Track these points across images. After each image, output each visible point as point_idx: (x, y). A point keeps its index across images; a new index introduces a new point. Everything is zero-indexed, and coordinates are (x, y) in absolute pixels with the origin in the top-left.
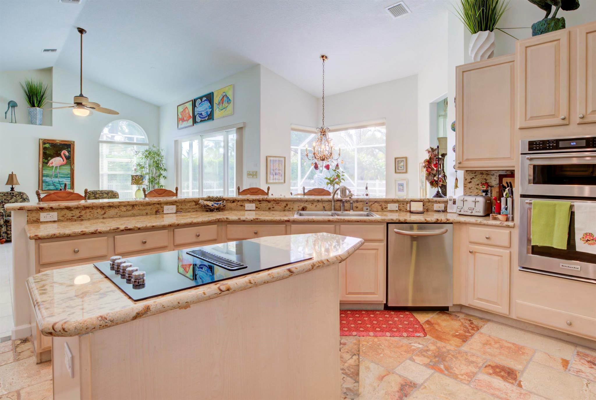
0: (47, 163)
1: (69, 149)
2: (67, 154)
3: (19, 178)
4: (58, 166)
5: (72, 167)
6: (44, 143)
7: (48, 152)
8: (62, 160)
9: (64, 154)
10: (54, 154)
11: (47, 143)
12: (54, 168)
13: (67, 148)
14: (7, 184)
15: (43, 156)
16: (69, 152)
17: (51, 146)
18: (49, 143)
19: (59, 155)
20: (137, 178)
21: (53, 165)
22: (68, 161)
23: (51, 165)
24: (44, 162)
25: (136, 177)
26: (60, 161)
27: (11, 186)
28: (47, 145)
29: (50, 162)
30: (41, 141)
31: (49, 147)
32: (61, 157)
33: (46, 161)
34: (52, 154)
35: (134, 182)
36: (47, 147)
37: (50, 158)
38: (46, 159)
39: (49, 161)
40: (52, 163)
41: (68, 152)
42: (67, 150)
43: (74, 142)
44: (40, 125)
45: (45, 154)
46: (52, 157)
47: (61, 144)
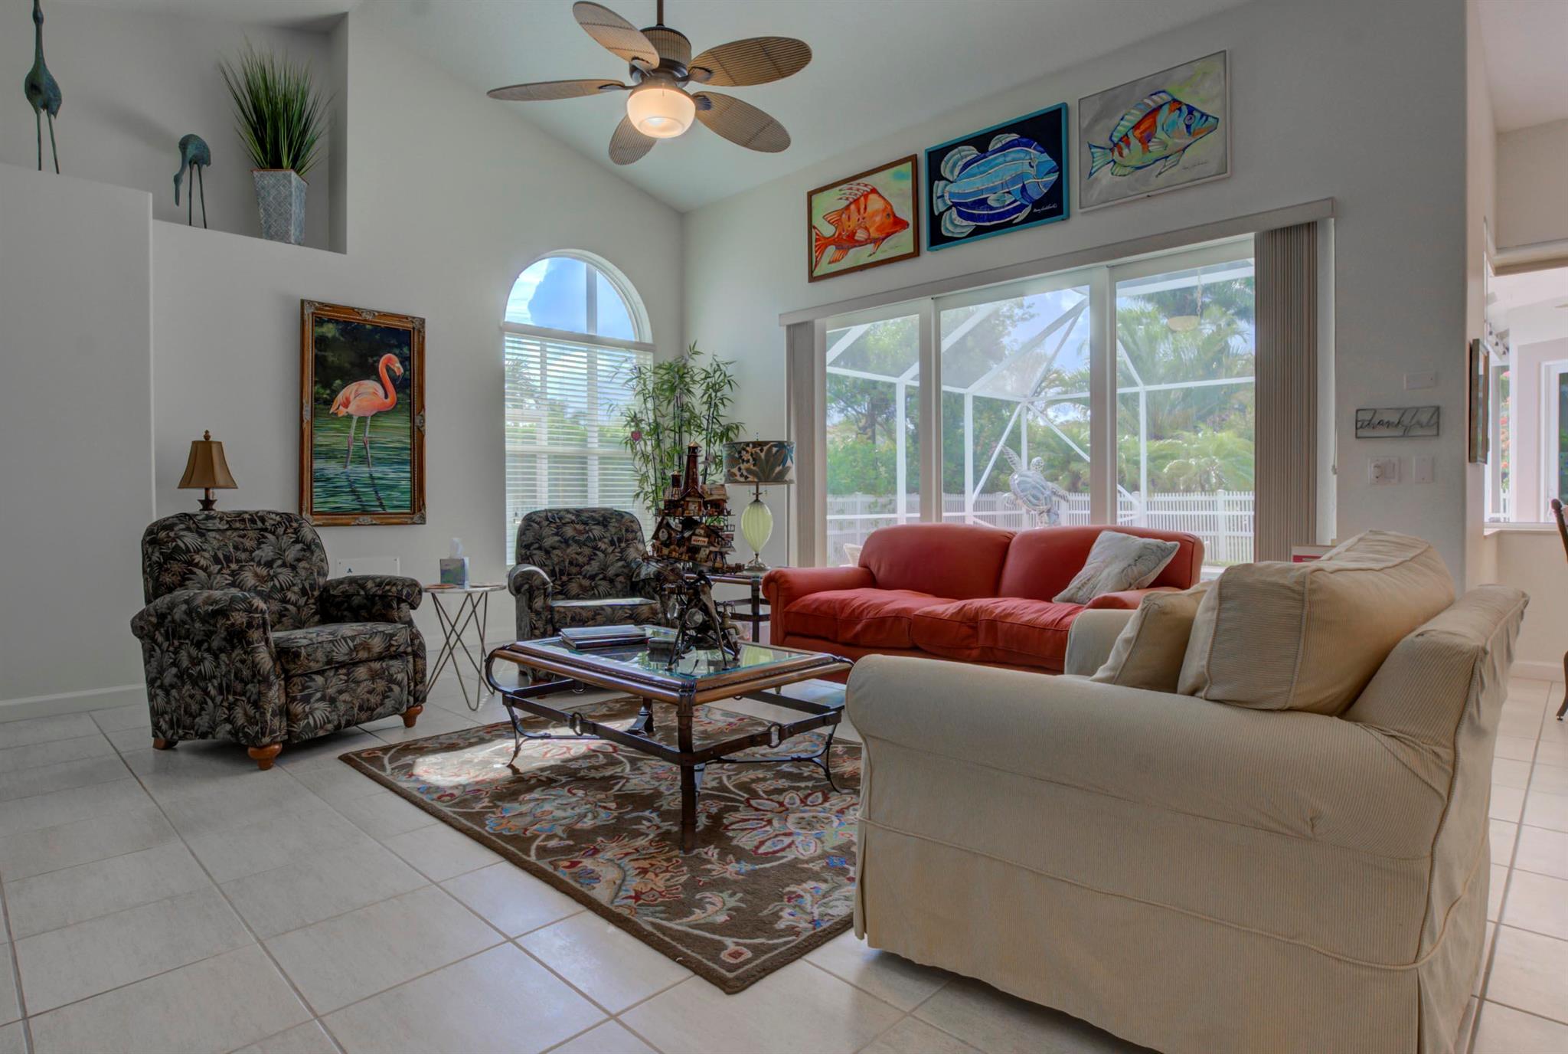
0: (329, 403)
1: (406, 350)
2: (398, 367)
3: (234, 460)
4: (369, 414)
5: (417, 421)
6: (319, 321)
7: (331, 357)
8: (381, 392)
9: (388, 369)
10: (352, 364)
11: (330, 321)
12: (354, 424)
13: (400, 346)
14: (186, 482)
15: (316, 373)
16: (405, 360)
17: (343, 332)
18: (337, 322)
19: (371, 372)
20: (763, 455)
21: (351, 409)
22: (400, 395)
23: (343, 411)
24: (317, 399)
25: (758, 450)
26: (375, 394)
27: (200, 494)
28: (329, 330)
29: (340, 397)
30: (308, 311)
31: (334, 337)
32: (379, 380)
33: (325, 394)
34: (347, 365)
35: (748, 470)
36: (330, 335)
37: (338, 382)
38: (327, 384)
39: (335, 393)
40: (346, 404)
41: (402, 363)
42: (397, 351)
43: (423, 321)
44: (299, 244)
45: (319, 362)
46: (349, 378)
47: (376, 329)
